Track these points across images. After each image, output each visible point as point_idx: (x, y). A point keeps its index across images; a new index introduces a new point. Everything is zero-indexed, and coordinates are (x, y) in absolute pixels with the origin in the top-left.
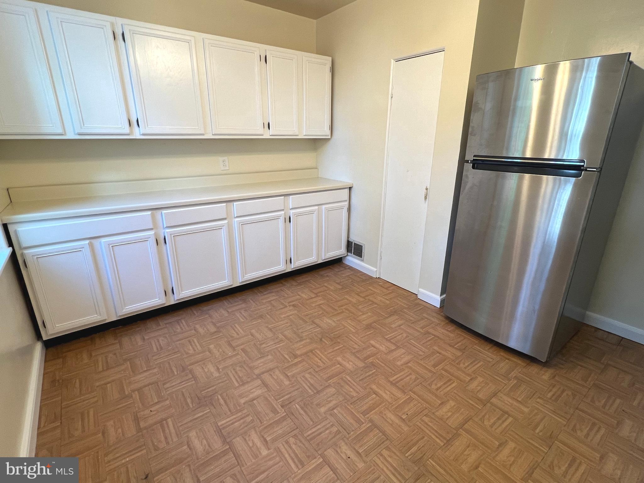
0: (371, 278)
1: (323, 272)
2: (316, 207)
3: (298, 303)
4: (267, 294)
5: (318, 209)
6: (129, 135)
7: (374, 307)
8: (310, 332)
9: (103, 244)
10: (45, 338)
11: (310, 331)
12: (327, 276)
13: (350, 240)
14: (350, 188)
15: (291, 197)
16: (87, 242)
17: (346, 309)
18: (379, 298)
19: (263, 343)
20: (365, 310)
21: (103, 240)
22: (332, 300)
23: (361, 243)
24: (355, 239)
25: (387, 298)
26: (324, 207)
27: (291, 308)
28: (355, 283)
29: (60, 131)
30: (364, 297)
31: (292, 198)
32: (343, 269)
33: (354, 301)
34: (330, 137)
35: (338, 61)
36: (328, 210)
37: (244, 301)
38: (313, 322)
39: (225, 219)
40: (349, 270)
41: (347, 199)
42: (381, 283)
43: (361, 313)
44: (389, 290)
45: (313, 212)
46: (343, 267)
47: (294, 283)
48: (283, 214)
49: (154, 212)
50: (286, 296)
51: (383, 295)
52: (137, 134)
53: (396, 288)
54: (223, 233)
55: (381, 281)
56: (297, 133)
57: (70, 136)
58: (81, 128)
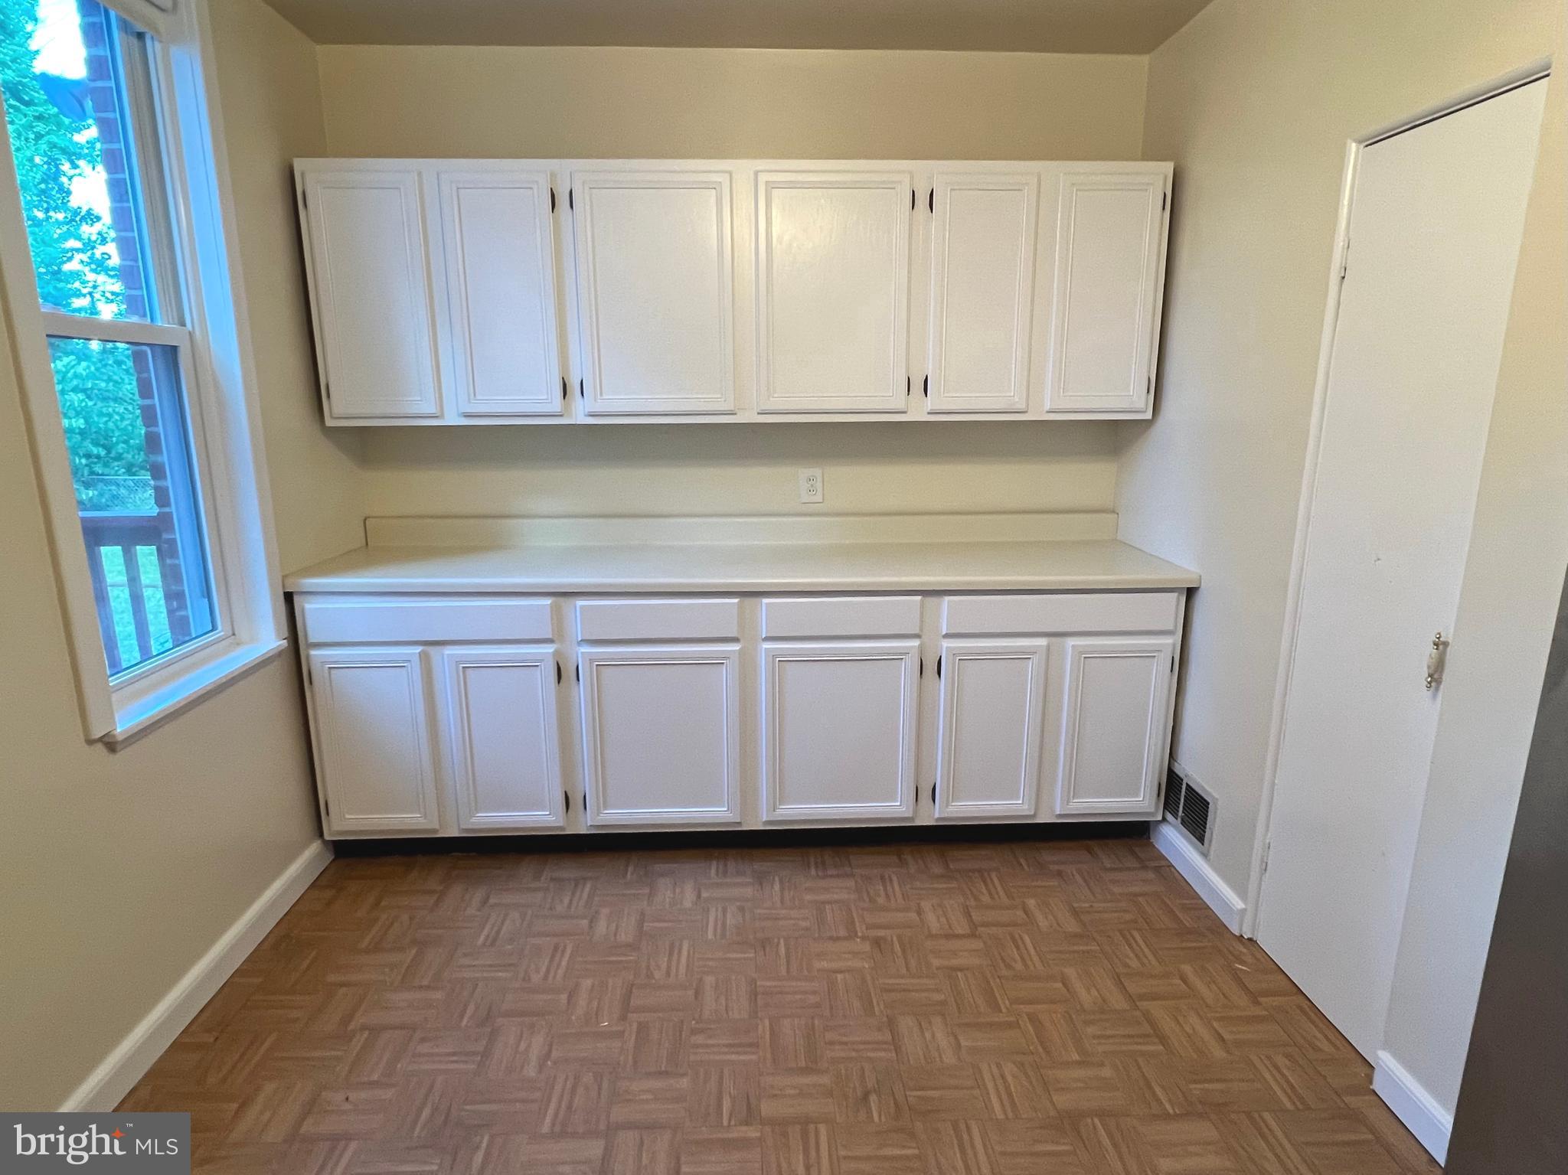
0: (1218, 928)
1: (1051, 856)
2: (1042, 642)
3: (895, 939)
4: (838, 876)
5: (1048, 647)
6: (561, 416)
7: (1143, 1054)
8: (854, 1054)
9: (445, 657)
10: (327, 837)
11: (857, 1051)
12: (1060, 874)
13: (1178, 769)
14: (1191, 593)
15: (947, 598)
16: (418, 649)
17: (1033, 1019)
18: (1194, 1020)
19: (701, 1031)
20: (1100, 1049)
21: (449, 651)
22: (1009, 966)
23: (1209, 794)
24: (1190, 773)
25: (1226, 1036)
26: (1071, 642)
27: (867, 947)
28: (1139, 930)
29: (432, 409)
30: (1129, 997)
31: (949, 602)
32: (1136, 865)
33: (1086, 997)
34: (1149, 416)
35: (1199, 173)
36: (1086, 657)
37: (760, 880)
38: (891, 1023)
39: (735, 640)
40: (1151, 875)
41: (1171, 627)
42: (1243, 963)
43: (1076, 1057)
44: (1257, 1003)
45: (1028, 653)
46: (1138, 857)
47: (937, 869)
48: (912, 647)
49: (561, 600)
50: (881, 900)
51: (1220, 1019)
52: (579, 414)
53: (1301, 1008)
54: (725, 678)
55: (1249, 959)
56: (1022, 406)
57: (452, 419)
58: (470, 402)
